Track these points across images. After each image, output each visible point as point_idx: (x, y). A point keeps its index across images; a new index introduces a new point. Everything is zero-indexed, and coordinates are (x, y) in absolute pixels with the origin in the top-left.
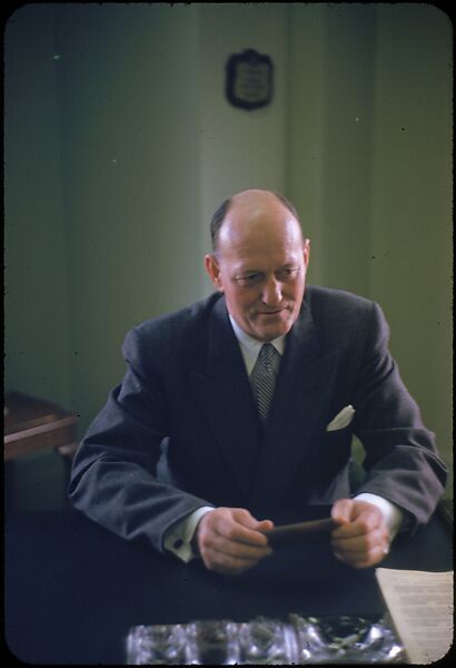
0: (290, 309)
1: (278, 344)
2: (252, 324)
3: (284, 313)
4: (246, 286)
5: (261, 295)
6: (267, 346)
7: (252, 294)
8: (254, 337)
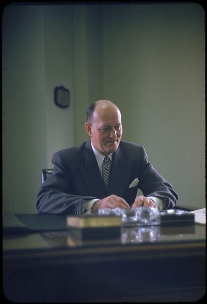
0: (117, 141)
1: (110, 156)
2: (104, 147)
3: (116, 142)
4: (103, 132)
5: (110, 135)
6: (106, 157)
7: (106, 135)
8: (103, 153)
